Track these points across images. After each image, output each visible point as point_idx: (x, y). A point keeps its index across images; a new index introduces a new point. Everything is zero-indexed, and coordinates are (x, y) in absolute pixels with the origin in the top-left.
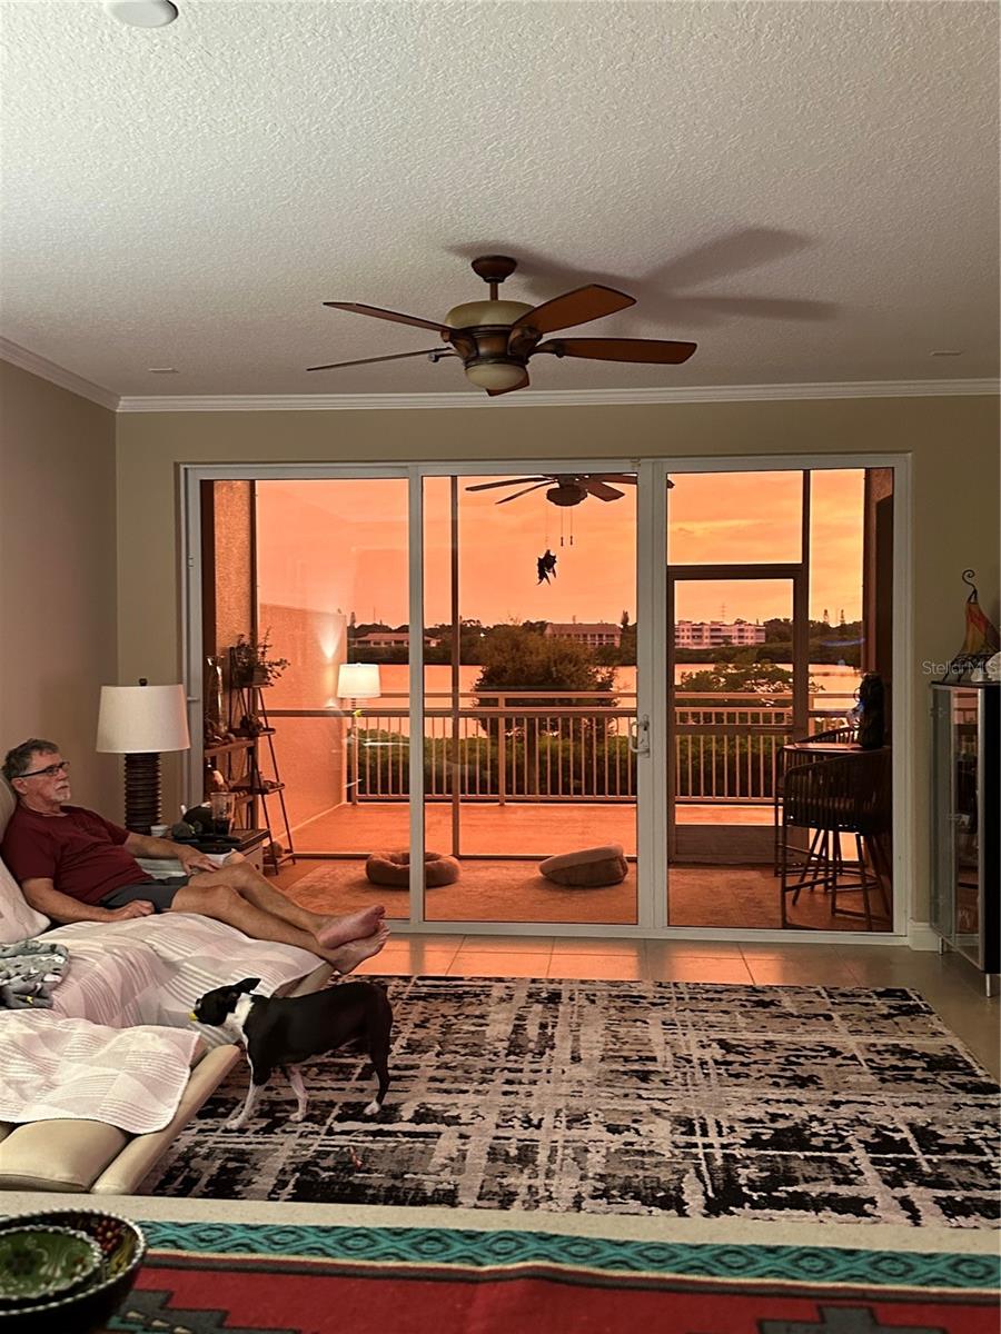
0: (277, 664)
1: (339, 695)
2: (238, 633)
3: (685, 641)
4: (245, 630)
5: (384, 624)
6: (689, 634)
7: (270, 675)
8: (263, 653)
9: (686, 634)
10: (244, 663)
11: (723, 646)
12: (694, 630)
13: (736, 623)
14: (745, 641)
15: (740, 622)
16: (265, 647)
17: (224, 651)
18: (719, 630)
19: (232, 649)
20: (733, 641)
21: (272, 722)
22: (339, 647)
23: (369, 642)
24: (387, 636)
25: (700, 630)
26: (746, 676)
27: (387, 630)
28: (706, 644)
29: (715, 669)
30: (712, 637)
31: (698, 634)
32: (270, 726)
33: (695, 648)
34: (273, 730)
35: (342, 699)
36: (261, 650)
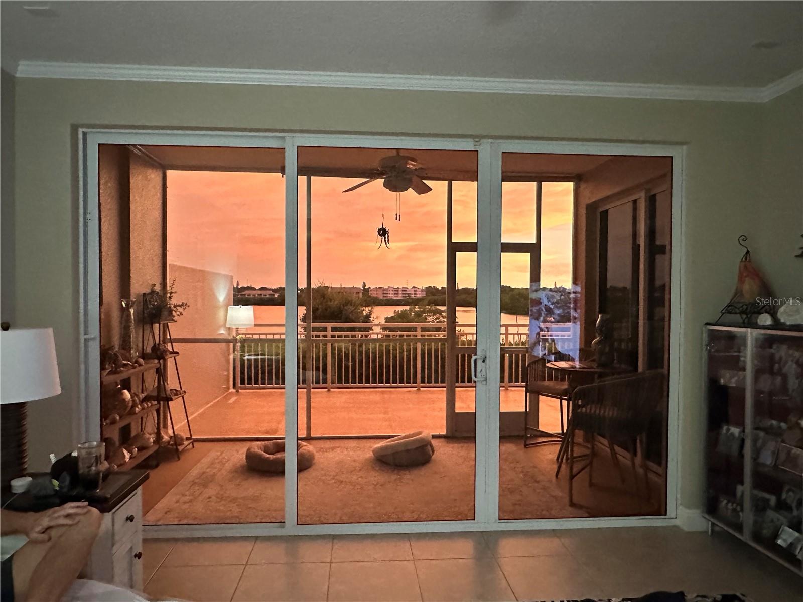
0: (180, 306)
1: (228, 326)
2: (151, 283)
3: (391, 296)
4: (157, 282)
5: (252, 286)
6: (393, 292)
7: (174, 313)
8: (170, 298)
9: (391, 292)
10: (154, 305)
11: (408, 298)
12: (395, 291)
13: (413, 288)
14: (417, 296)
15: (414, 288)
16: (171, 293)
17: (138, 295)
18: (406, 291)
19: (144, 294)
20: (412, 296)
21: (177, 347)
22: (228, 295)
23: (245, 295)
24: (254, 293)
25: (397, 291)
26: (423, 312)
27: (254, 289)
28: (400, 297)
29: (410, 308)
30: (403, 294)
31: (396, 292)
32: (175, 351)
33: (395, 299)
34: (177, 353)
35: (230, 328)
36: (168, 295)
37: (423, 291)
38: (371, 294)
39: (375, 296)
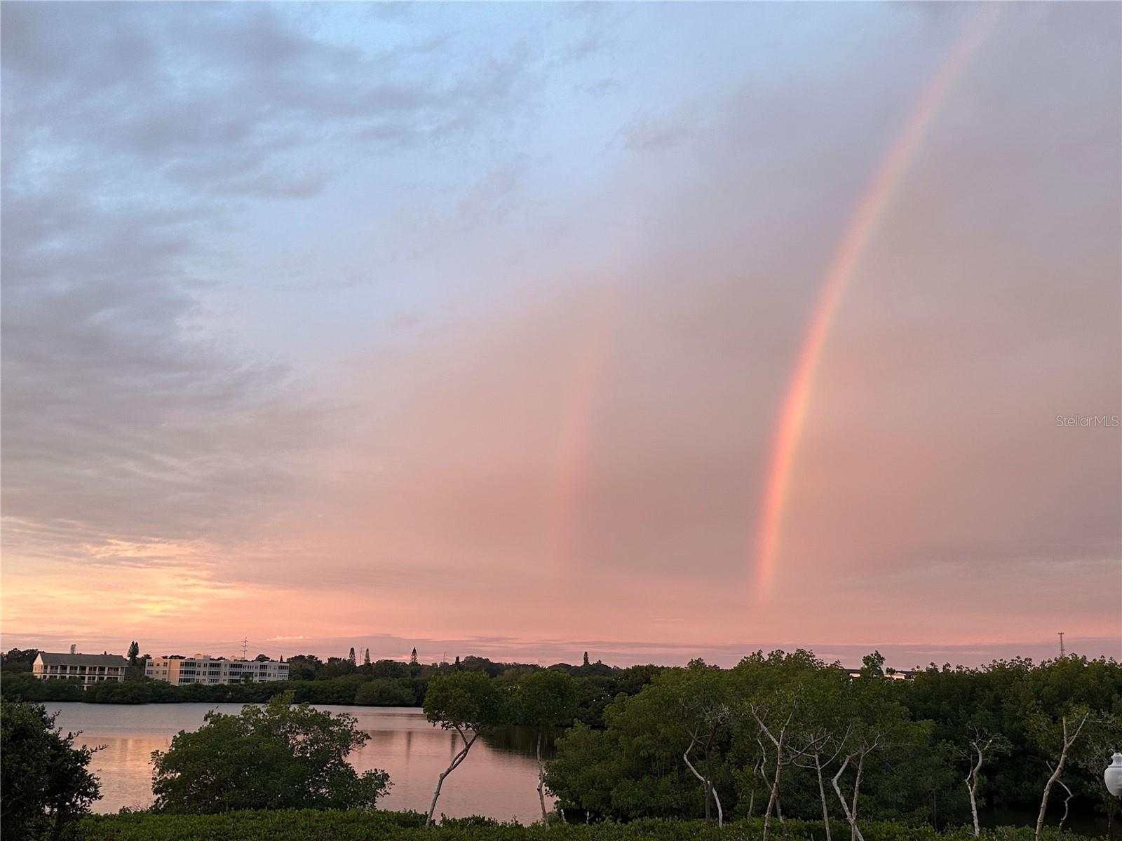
6: (207, 669)
9: (203, 669)
11: (243, 683)
12: (212, 665)
13: (258, 659)
15: (262, 658)
18: (240, 666)
20: (254, 678)
28: (224, 680)
37: (281, 668)
38: (151, 672)
39: (160, 677)
